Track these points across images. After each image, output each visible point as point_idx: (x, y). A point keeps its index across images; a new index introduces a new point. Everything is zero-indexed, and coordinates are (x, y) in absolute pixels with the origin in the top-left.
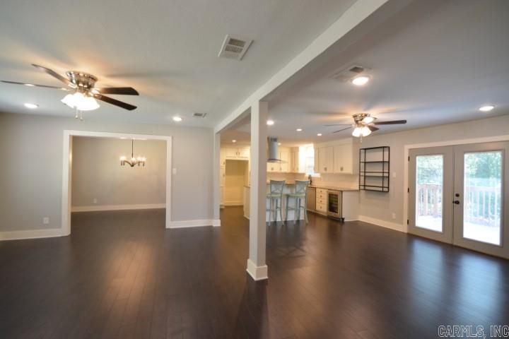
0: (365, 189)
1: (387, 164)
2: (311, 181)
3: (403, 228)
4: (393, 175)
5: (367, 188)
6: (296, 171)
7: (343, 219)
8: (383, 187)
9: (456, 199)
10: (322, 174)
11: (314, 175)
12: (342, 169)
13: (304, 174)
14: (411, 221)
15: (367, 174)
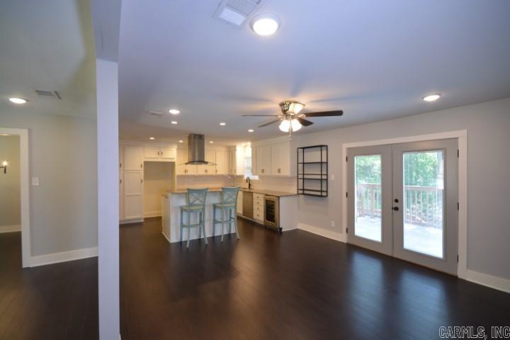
0: (303, 194)
1: (325, 165)
2: (250, 185)
3: (342, 238)
4: (332, 177)
5: (306, 192)
6: (233, 173)
7: (281, 229)
8: (321, 191)
9: (396, 205)
10: (260, 177)
11: (252, 177)
12: (279, 171)
13: (242, 176)
14: (350, 229)
15: (306, 177)
